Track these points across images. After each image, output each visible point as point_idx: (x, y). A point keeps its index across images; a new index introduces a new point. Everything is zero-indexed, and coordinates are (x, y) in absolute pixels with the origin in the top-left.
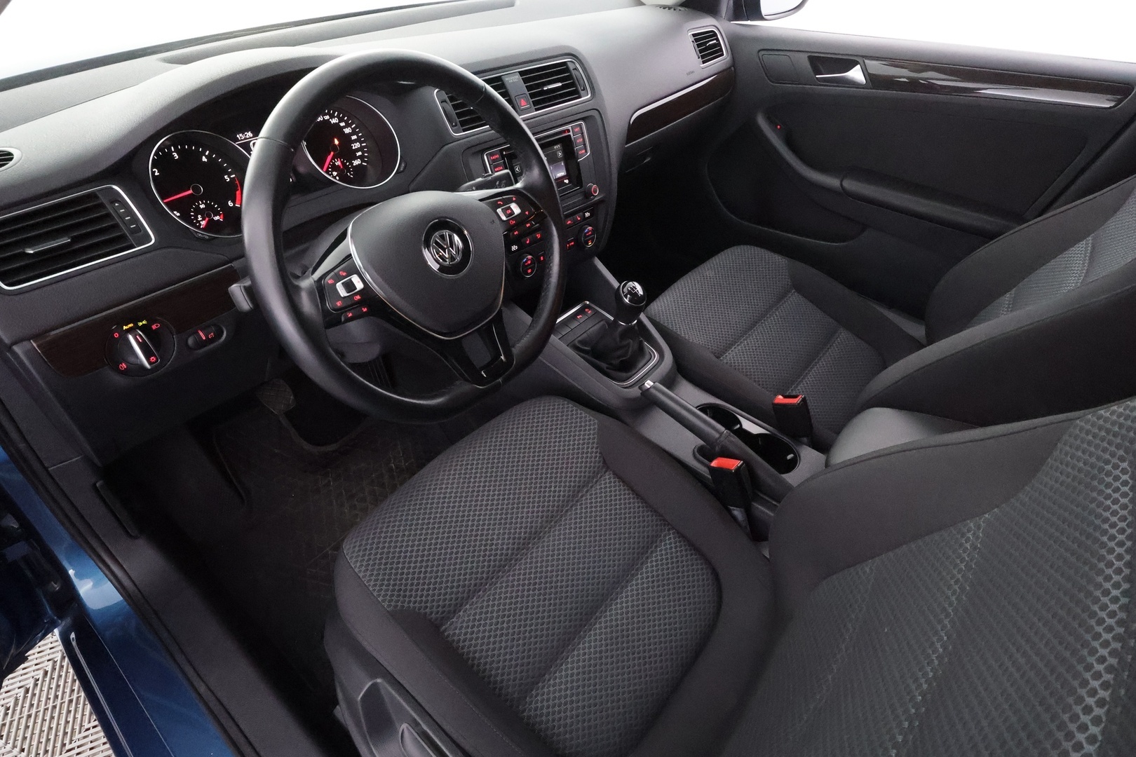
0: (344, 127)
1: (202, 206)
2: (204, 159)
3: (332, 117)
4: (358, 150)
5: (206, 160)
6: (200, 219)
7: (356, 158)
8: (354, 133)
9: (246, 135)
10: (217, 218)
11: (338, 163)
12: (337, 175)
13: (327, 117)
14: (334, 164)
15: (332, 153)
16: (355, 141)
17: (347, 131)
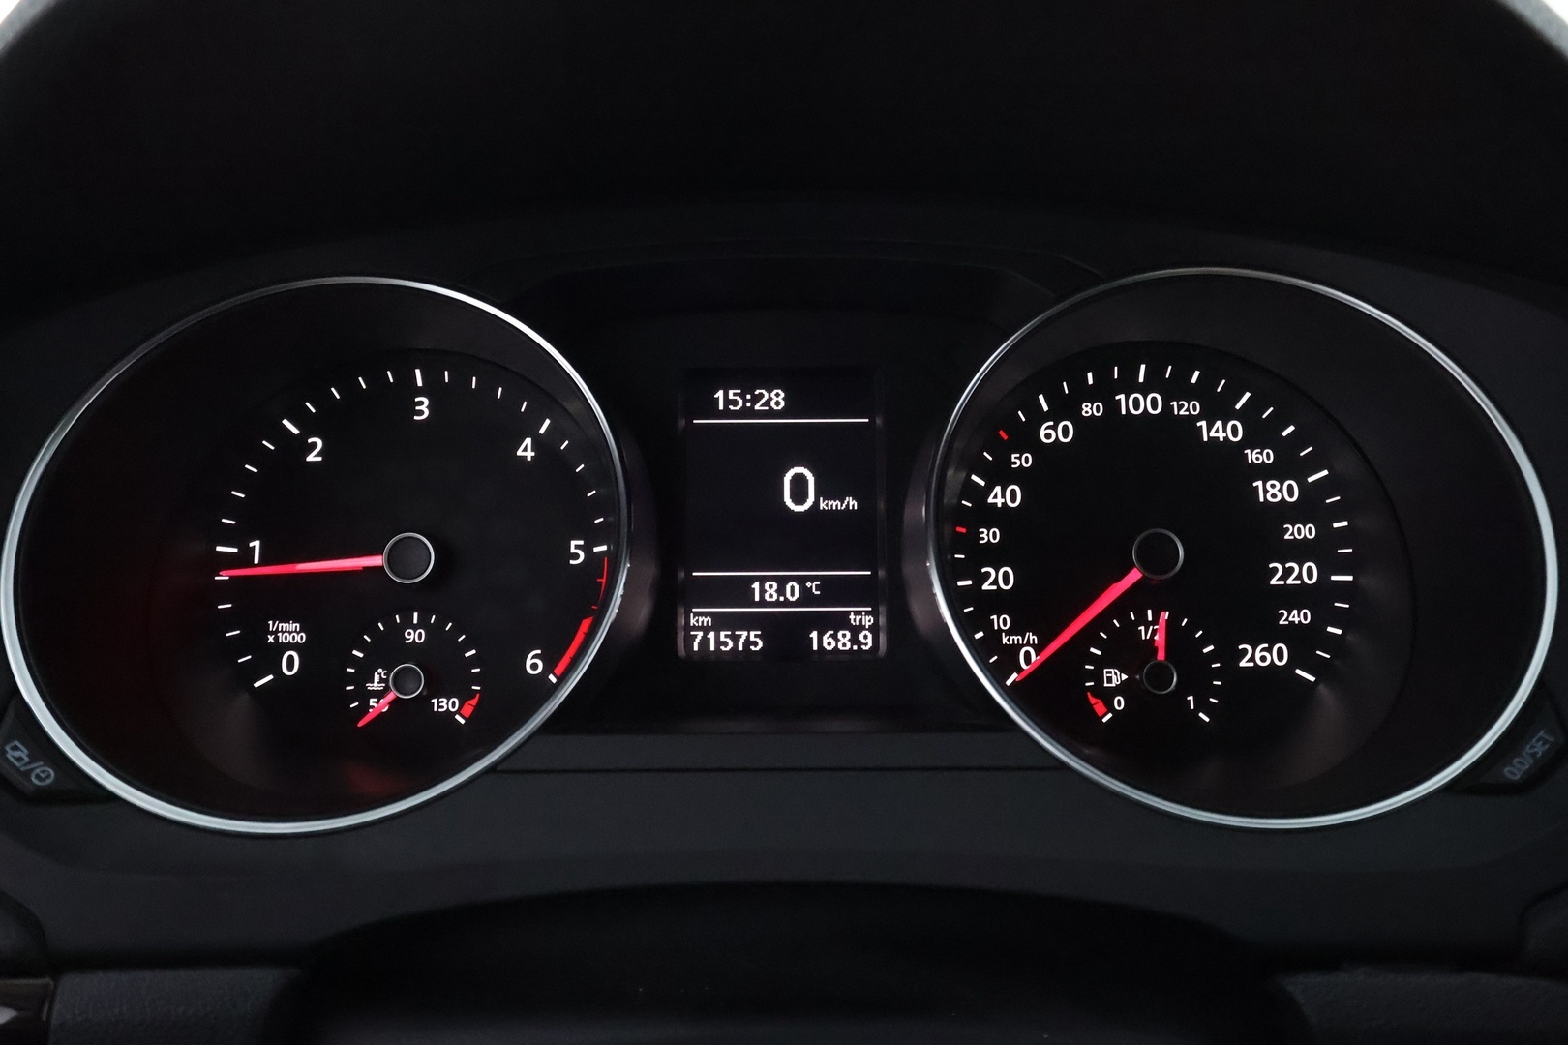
0: (1265, 472)
1: (413, 636)
2: (526, 450)
3: (1219, 409)
4: (1295, 597)
5: (530, 454)
6: (375, 685)
7: (1271, 634)
8: (1307, 508)
9: (756, 399)
10: (446, 704)
11: (1155, 630)
12: (1119, 690)
13: (1189, 408)
14: (1130, 629)
15: (1134, 575)
16: (1300, 551)
17: (1273, 491)
